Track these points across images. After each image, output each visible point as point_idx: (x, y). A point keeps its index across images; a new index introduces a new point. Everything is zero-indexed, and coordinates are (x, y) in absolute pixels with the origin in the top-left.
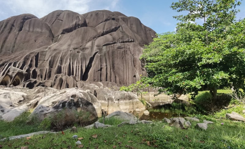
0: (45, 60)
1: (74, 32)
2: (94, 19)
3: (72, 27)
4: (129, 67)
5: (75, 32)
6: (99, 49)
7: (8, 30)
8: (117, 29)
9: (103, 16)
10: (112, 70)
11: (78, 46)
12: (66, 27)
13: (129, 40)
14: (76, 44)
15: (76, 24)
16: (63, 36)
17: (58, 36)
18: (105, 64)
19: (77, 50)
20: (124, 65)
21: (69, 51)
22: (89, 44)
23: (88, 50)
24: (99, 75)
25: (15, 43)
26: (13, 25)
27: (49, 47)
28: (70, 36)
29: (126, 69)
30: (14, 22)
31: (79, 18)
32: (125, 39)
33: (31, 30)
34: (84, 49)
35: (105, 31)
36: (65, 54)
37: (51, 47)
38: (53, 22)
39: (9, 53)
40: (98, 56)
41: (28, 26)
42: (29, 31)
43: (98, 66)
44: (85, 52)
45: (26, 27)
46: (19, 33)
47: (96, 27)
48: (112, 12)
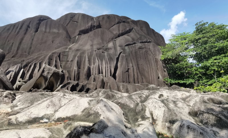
0: (68, 61)
1: (91, 33)
2: (106, 22)
3: (88, 28)
4: (153, 68)
5: (93, 33)
6: (122, 49)
7: (24, 31)
8: (131, 31)
9: (115, 19)
10: (138, 71)
11: (101, 46)
12: (83, 28)
13: (147, 40)
14: (98, 44)
15: (91, 26)
16: (80, 37)
17: (75, 37)
18: (131, 65)
19: (101, 50)
20: (147, 66)
21: (93, 51)
22: (111, 45)
23: (112, 50)
24: (128, 77)
25: (31, 44)
26: (28, 27)
27: (69, 47)
28: (89, 37)
29: (151, 70)
30: (29, 24)
31: (94, 20)
32: (144, 40)
33: (48, 30)
34: (107, 49)
35: (120, 32)
36: (90, 54)
37: (71, 47)
38: (66, 24)
39: (26, 55)
40: (123, 56)
41: (44, 26)
42: (45, 32)
43: (126, 66)
44: (110, 53)
45: (42, 28)
46: (35, 34)
47: (110, 29)
48: (120, 16)
